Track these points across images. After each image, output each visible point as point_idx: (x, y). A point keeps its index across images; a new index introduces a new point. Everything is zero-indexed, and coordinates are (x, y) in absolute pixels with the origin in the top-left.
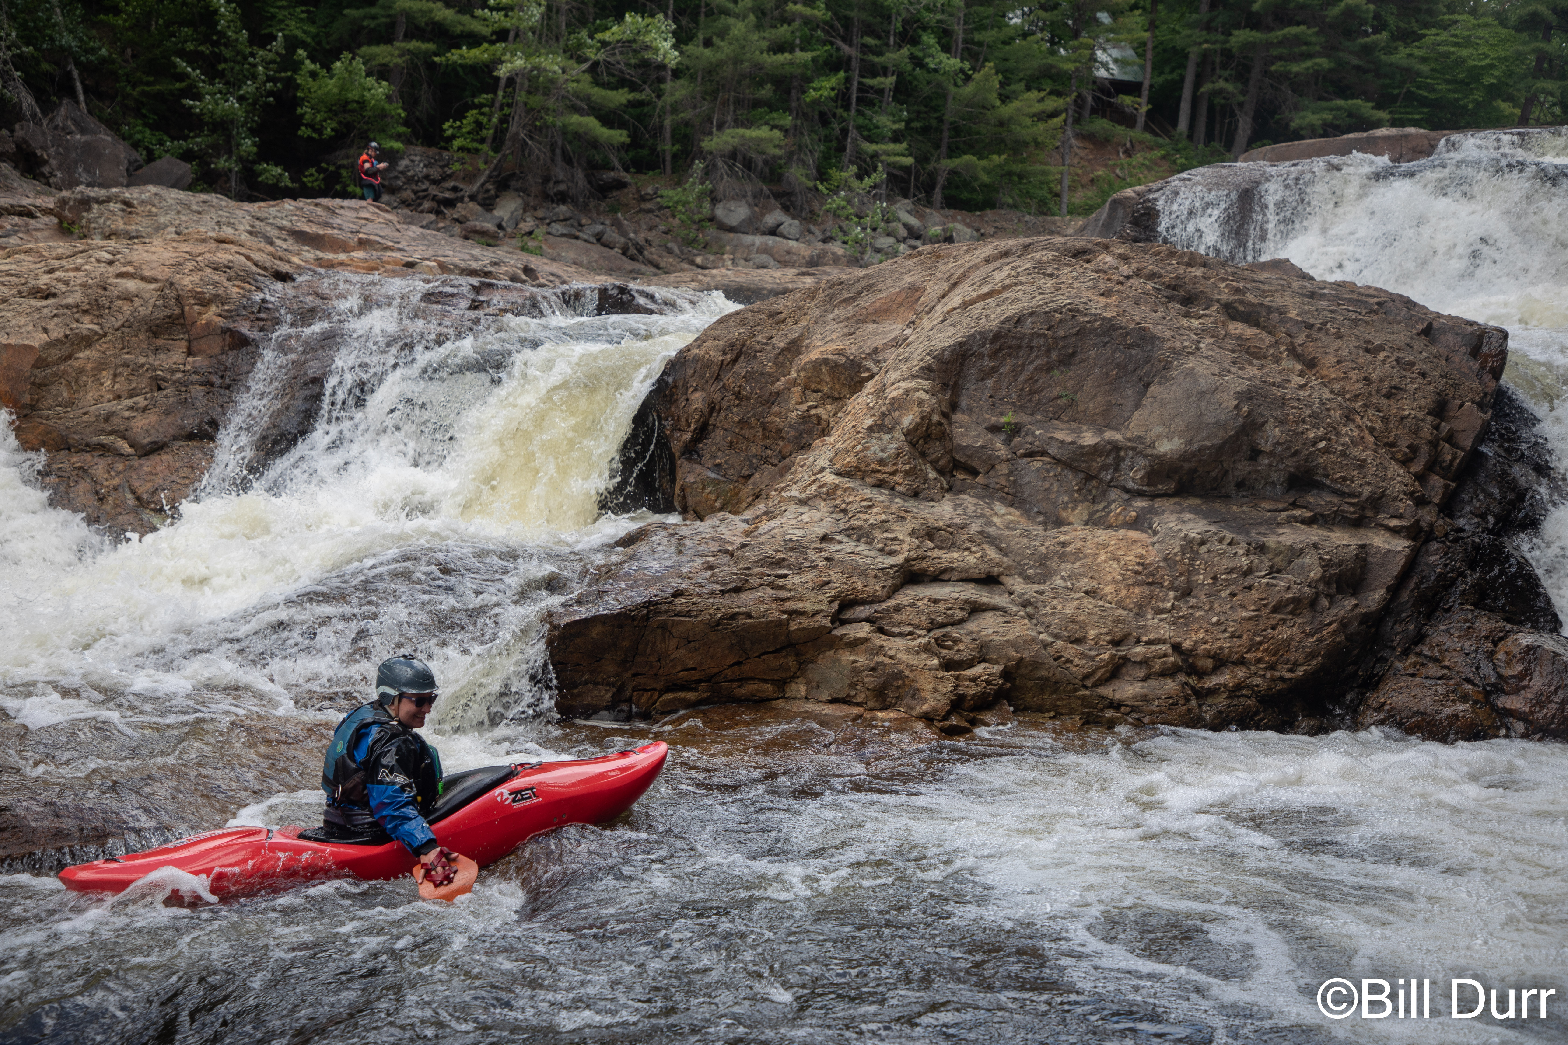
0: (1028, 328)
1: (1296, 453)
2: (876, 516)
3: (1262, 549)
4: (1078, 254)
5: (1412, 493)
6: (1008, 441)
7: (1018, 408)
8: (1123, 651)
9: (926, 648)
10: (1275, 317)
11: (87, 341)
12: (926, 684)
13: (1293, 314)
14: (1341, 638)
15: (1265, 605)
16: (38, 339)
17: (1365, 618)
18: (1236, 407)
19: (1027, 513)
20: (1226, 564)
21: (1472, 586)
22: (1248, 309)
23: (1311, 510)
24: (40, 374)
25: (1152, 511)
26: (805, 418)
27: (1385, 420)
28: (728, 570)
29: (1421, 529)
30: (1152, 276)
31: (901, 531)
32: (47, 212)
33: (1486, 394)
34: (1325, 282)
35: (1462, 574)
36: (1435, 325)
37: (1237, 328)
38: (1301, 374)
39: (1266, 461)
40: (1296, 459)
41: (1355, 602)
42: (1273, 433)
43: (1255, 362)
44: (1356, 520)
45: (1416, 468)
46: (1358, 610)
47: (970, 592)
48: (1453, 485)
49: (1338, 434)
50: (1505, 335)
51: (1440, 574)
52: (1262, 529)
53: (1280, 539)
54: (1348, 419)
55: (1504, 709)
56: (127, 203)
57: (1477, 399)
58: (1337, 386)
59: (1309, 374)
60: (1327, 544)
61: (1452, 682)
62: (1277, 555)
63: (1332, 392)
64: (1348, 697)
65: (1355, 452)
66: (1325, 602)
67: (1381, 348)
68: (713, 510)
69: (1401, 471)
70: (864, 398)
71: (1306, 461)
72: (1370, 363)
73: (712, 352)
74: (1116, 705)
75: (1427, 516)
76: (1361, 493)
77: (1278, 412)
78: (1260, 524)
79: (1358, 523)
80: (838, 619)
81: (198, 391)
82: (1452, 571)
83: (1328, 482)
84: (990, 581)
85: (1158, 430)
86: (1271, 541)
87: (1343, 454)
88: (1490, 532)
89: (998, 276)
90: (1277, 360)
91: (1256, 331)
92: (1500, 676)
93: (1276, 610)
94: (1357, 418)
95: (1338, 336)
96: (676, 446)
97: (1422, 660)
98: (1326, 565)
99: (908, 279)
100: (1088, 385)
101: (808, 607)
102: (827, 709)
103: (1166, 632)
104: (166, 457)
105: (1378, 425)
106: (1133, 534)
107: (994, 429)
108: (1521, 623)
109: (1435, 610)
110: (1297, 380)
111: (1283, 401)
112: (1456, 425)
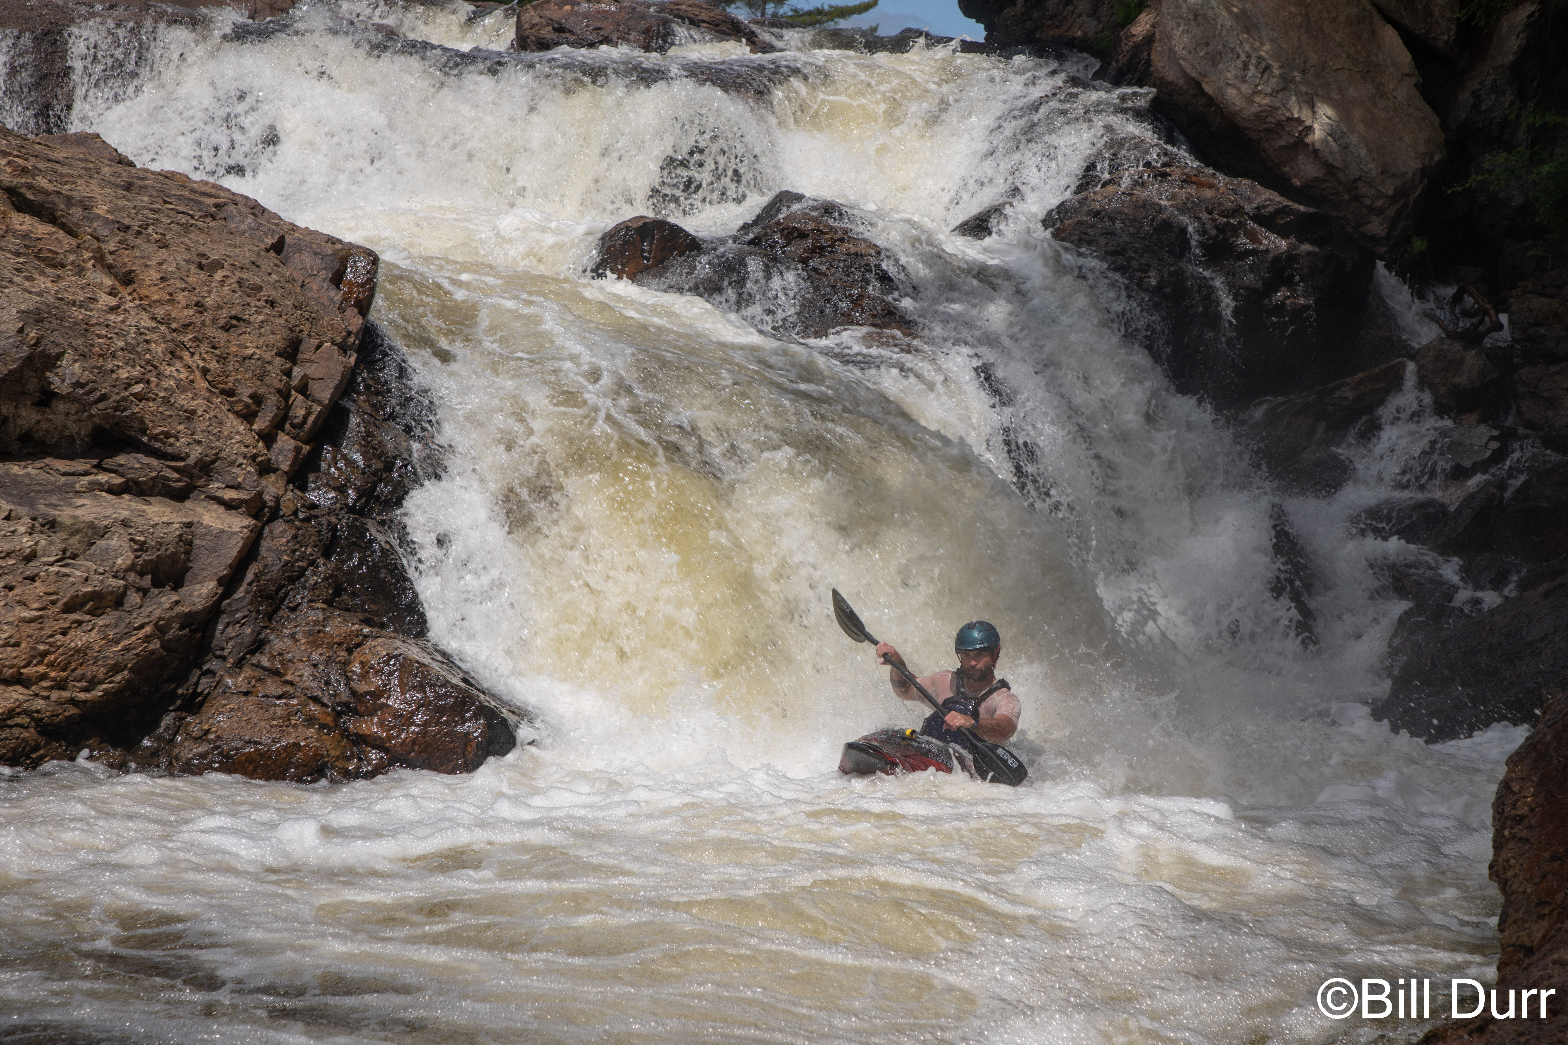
1: (104, 398)
3: (52, 525)
5: (254, 457)
10: (77, 212)
13: (101, 210)
14: (155, 645)
15: (53, 603)
17: (188, 620)
18: (21, 331)
21: (326, 579)
22: (40, 198)
23: (122, 475)
27: (222, 359)
29: (264, 504)
33: (349, 333)
34: (146, 170)
35: (313, 563)
36: (288, 239)
37: (22, 222)
38: (112, 293)
39: (61, 406)
40: (101, 406)
41: (175, 598)
42: (71, 370)
43: (49, 271)
44: (182, 489)
45: (260, 424)
46: (179, 609)
48: (306, 449)
49: (159, 375)
50: (374, 259)
51: (286, 563)
52: (53, 499)
53: (78, 512)
54: (174, 355)
55: (355, 734)
57: (338, 339)
58: (160, 312)
59: (124, 292)
60: (141, 521)
61: (295, 702)
62: (72, 534)
63: (153, 318)
64: (163, 724)
65: (183, 400)
66: (134, 598)
67: (217, 265)
69: (241, 428)
71: (116, 409)
72: (205, 283)
75: (272, 487)
76: (188, 455)
77: (79, 341)
78: (52, 492)
79: (182, 495)
82: (303, 557)
83: (145, 439)
86: (65, 515)
87: (166, 401)
88: (351, 510)
90: (80, 271)
91: (50, 228)
92: (354, 693)
93: (69, 608)
94: (186, 355)
95: (163, 245)
97: (258, 673)
98: (140, 547)
105: (213, 365)
108: (383, 626)
109: (278, 609)
110: (107, 300)
111: (87, 326)
112: (312, 370)
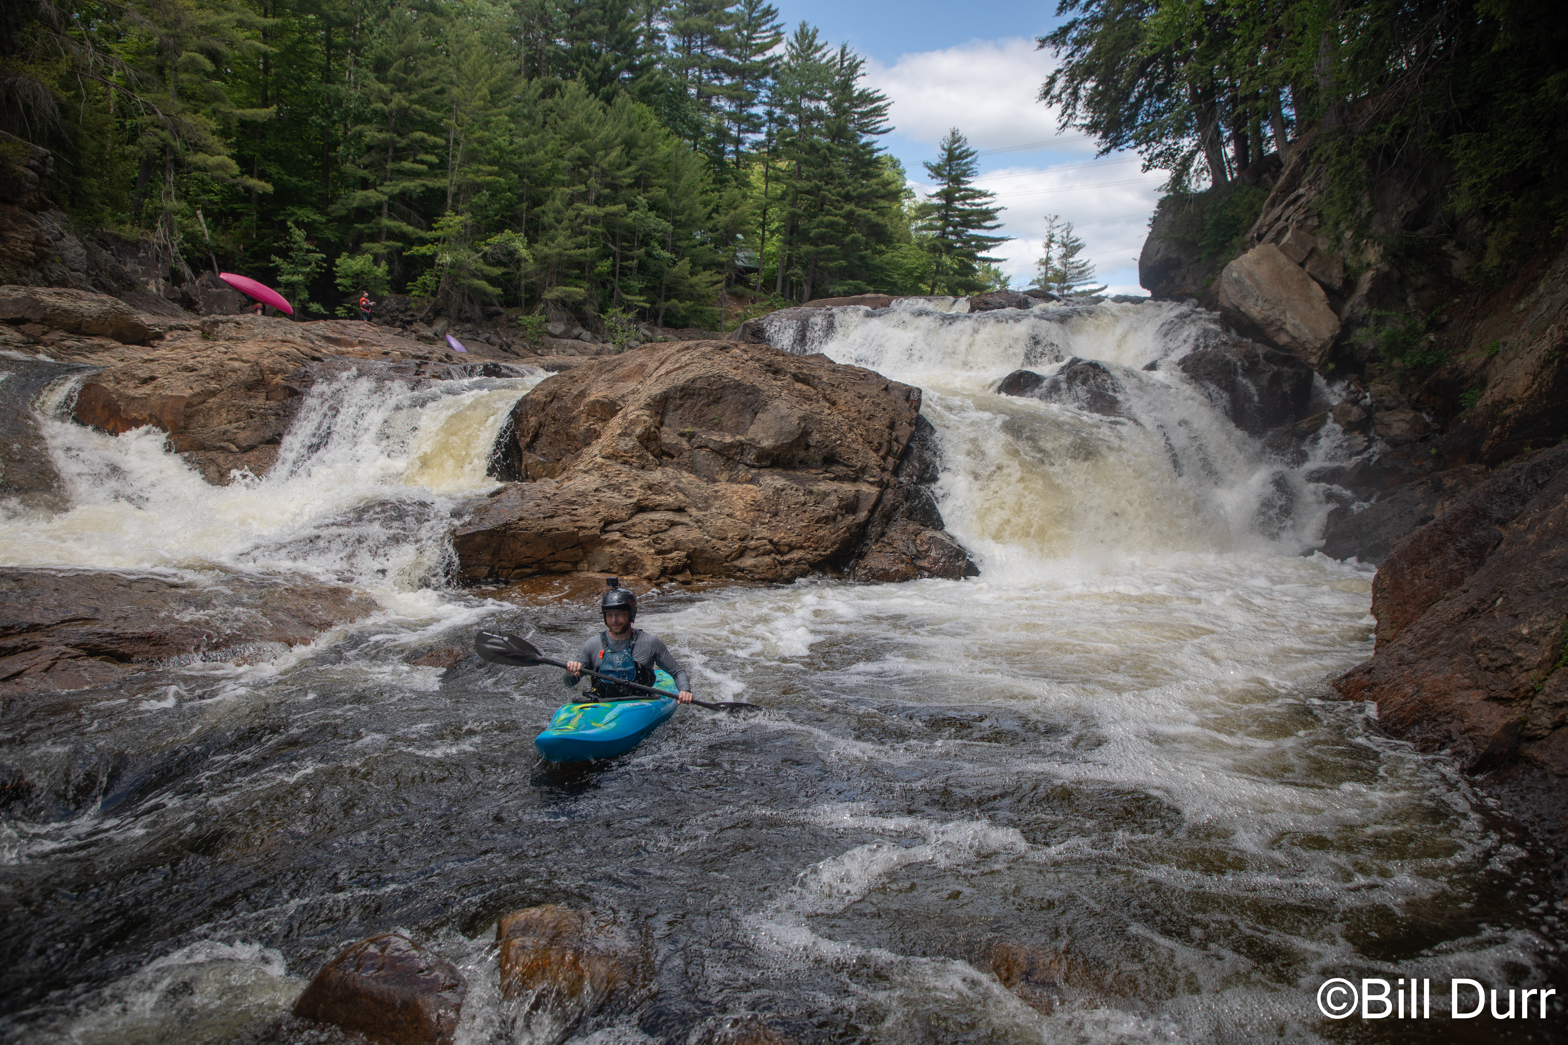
0: (698, 385)
1: (827, 447)
2: (623, 478)
3: (811, 492)
4: (723, 348)
5: (879, 466)
6: (689, 441)
7: (694, 424)
8: (745, 543)
9: (648, 544)
10: (816, 381)
11: (213, 393)
12: (648, 562)
13: (825, 379)
14: (848, 535)
15: (812, 520)
16: (188, 393)
17: (859, 526)
18: (799, 424)
19: (698, 476)
20: (794, 500)
21: (906, 509)
22: (804, 377)
23: (834, 474)
24: (189, 411)
25: (759, 475)
26: (588, 430)
27: (867, 430)
28: (547, 507)
29: (883, 483)
30: (758, 360)
31: (635, 486)
32: (196, 328)
33: (912, 418)
34: (839, 365)
35: (902, 504)
36: (890, 386)
37: (799, 386)
38: (829, 408)
39: (813, 450)
40: (826, 449)
41: (854, 518)
42: (816, 437)
43: (807, 402)
44: (855, 478)
45: (882, 453)
46: (855, 522)
47: (670, 516)
48: (898, 462)
49: (846, 437)
50: (920, 391)
51: (892, 504)
52: (811, 483)
53: (820, 488)
54: (851, 430)
55: (920, 566)
56: (238, 323)
57: (909, 421)
58: (845, 414)
59: (833, 408)
60: (841, 490)
61: (897, 554)
62: (818, 496)
63: (843, 417)
64: (851, 563)
65: (854, 446)
66: (839, 518)
67: (865, 397)
68: (541, 477)
69: (875, 455)
70: (617, 420)
71: (831, 450)
72: (861, 403)
73: (540, 397)
74: (742, 570)
75: (886, 476)
76: (856, 466)
77: (818, 426)
78: (810, 481)
79: (855, 480)
80: (603, 530)
81: (272, 419)
82: (898, 502)
83: (841, 460)
84: (680, 510)
85: (761, 435)
86: (815, 488)
87: (848, 447)
88: (914, 484)
89: (684, 359)
90: (818, 402)
91: (808, 387)
92: (918, 551)
93: (818, 522)
94: (855, 430)
95: (846, 390)
96: (522, 445)
97: (884, 544)
98: (841, 500)
99: (639, 360)
100: (728, 413)
101: (588, 525)
102: (599, 576)
103: (766, 534)
104: (256, 453)
105: (864, 433)
106: (750, 486)
107: (682, 435)
108: (928, 526)
109: (890, 521)
110: (827, 411)
111: (820, 422)
112: (899, 433)
